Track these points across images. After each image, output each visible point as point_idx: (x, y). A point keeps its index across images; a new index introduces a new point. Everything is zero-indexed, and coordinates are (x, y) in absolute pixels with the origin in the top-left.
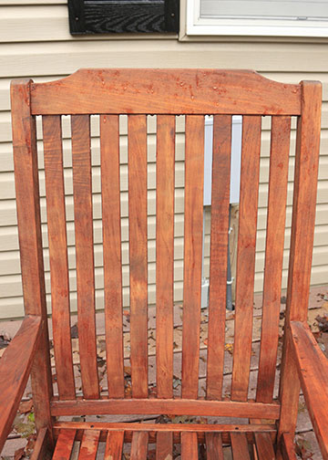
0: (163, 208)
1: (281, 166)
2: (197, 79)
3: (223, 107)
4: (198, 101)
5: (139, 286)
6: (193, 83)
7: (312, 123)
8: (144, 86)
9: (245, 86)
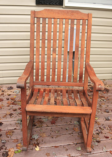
0: (60, 38)
1: (84, 30)
2: (68, 12)
3: (73, 18)
4: (68, 16)
5: (54, 54)
6: (67, 13)
7: (90, 21)
8: (57, 13)
9: (77, 13)
